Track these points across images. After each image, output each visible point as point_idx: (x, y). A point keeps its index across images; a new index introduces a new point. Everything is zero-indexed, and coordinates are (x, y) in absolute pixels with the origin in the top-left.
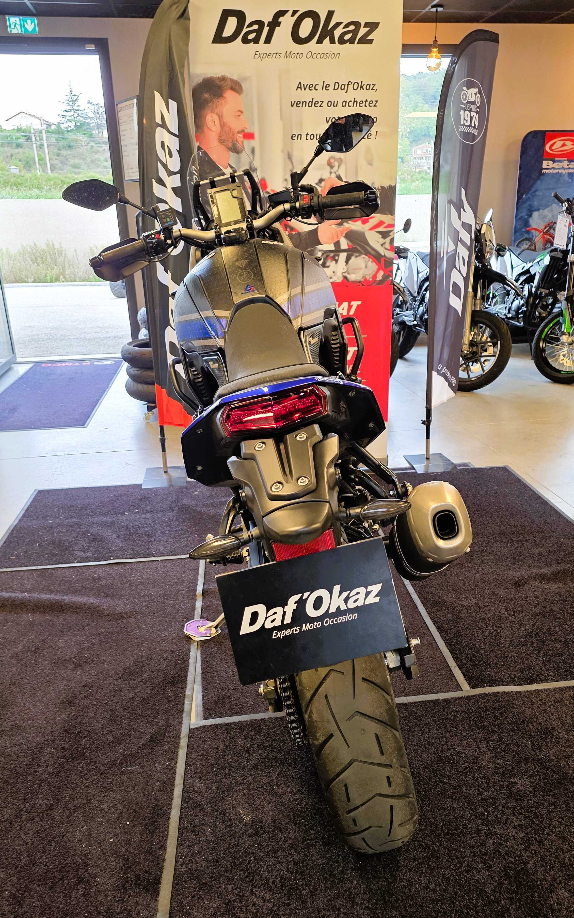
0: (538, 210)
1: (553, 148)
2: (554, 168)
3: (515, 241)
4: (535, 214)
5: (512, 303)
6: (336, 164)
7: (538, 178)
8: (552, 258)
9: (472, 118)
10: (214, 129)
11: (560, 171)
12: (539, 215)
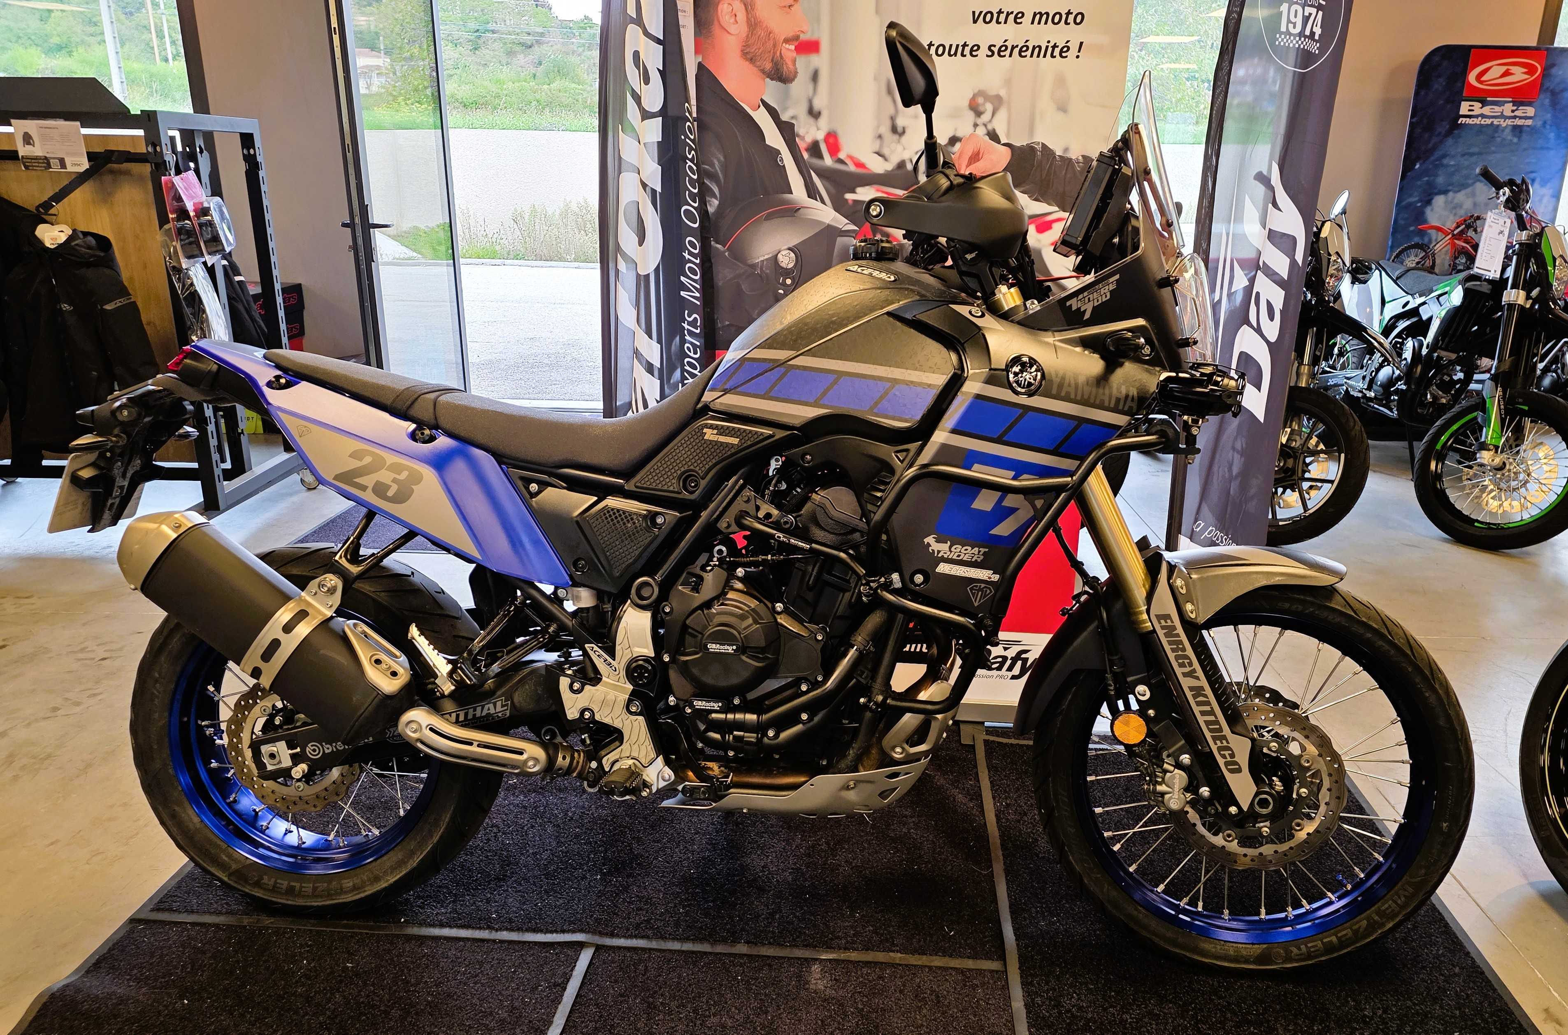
0: (1445, 192)
1: (1484, 78)
2: (1483, 116)
3: (1392, 247)
4: (1439, 201)
5: (1378, 370)
6: (989, 107)
7: (1449, 133)
8: (1467, 292)
9: (1306, 19)
10: (733, 29)
11: (1496, 122)
12: (1446, 202)
